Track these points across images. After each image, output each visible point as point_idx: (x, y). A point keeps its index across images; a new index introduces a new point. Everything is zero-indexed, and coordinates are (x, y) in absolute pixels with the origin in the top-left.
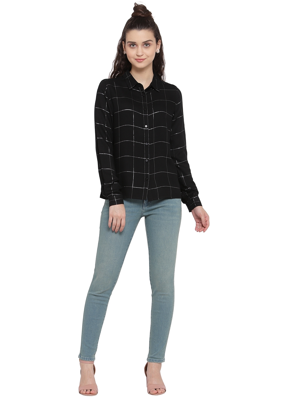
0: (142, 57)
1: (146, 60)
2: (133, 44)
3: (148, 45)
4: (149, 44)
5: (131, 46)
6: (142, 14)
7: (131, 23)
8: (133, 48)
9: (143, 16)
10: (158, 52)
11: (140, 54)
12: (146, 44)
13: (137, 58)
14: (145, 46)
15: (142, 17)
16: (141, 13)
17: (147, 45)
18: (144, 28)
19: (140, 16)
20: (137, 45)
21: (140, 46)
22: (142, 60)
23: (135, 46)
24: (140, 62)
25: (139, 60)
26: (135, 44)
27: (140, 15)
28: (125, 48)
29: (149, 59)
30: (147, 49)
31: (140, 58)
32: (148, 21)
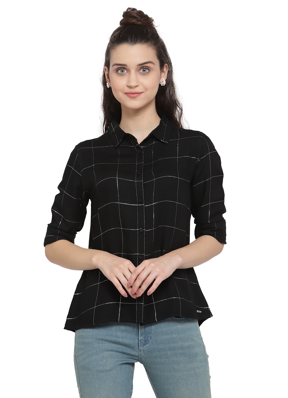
0: (137, 90)
1: (142, 95)
2: (122, 68)
3: (147, 71)
4: (148, 68)
5: (119, 71)
6: (138, 21)
7: (119, 34)
8: (121, 75)
9: (139, 23)
10: (164, 83)
11: (133, 84)
12: (144, 68)
13: (128, 90)
14: (141, 71)
15: (138, 25)
16: (136, 19)
17: (144, 70)
18: (141, 41)
19: (134, 24)
20: (128, 71)
21: (133, 72)
22: (135, 95)
23: (125, 71)
24: (134, 98)
25: (132, 95)
26: (125, 68)
27: (134, 21)
28: (109, 78)
29: (148, 93)
30: (145, 77)
31: (133, 91)
32: (147, 31)
